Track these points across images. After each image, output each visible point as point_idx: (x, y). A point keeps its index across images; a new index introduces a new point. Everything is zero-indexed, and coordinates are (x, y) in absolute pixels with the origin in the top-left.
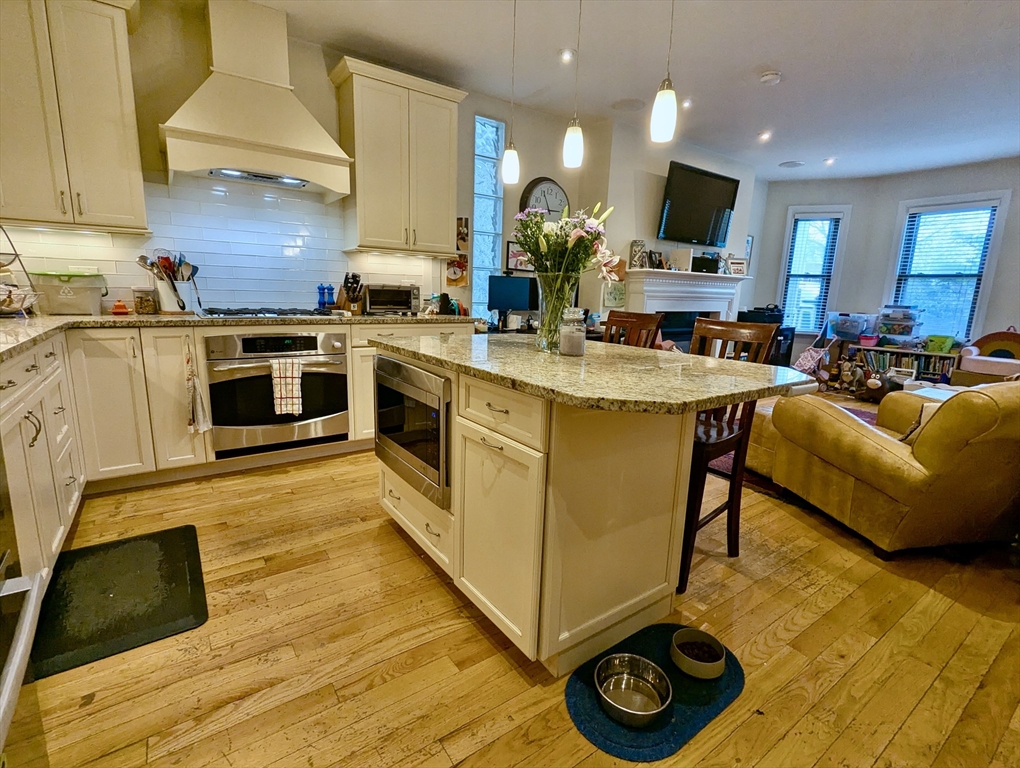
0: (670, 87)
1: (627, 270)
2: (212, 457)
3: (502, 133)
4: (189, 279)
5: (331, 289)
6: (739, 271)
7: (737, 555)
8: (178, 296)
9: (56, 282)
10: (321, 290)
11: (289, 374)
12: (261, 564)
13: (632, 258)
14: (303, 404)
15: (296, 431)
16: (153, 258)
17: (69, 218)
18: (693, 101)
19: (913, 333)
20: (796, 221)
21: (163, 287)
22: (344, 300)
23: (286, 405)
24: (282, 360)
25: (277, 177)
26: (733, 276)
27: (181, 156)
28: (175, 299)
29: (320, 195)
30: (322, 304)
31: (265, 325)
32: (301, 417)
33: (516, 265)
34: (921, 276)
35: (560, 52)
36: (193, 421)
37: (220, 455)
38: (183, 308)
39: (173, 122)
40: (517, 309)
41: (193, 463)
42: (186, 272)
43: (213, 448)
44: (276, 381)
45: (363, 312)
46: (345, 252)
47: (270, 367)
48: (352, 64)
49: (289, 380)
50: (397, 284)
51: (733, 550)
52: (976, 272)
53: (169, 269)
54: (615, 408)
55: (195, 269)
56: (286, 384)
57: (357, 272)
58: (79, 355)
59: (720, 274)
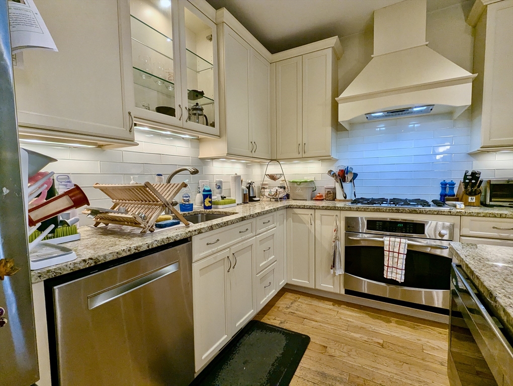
2: (343, 292)
4: (351, 181)
5: (452, 185)
8: (343, 191)
10: (444, 185)
11: (396, 250)
14: (405, 275)
16: (336, 170)
21: (338, 186)
22: (462, 193)
23: (392, 272)
24: (392, 239)
25: (407, 109)
28: (342, 193)
29: (449, 113)
30: (443, 196)
31: (383, 212)
32: (402, 284)
36: (333, 266)
37: (348, 292)
38: (345, 198)
39: (343, 95)
41: (332, 291)
43: (344, 287)
44: (386, 253)
45: (483, 204)
46: (469, 154)
47: (383, 242)
49: (396, 255)
53: (342, 176)
55: (355, 175)
56: (393, 257)
58: (290, 220)
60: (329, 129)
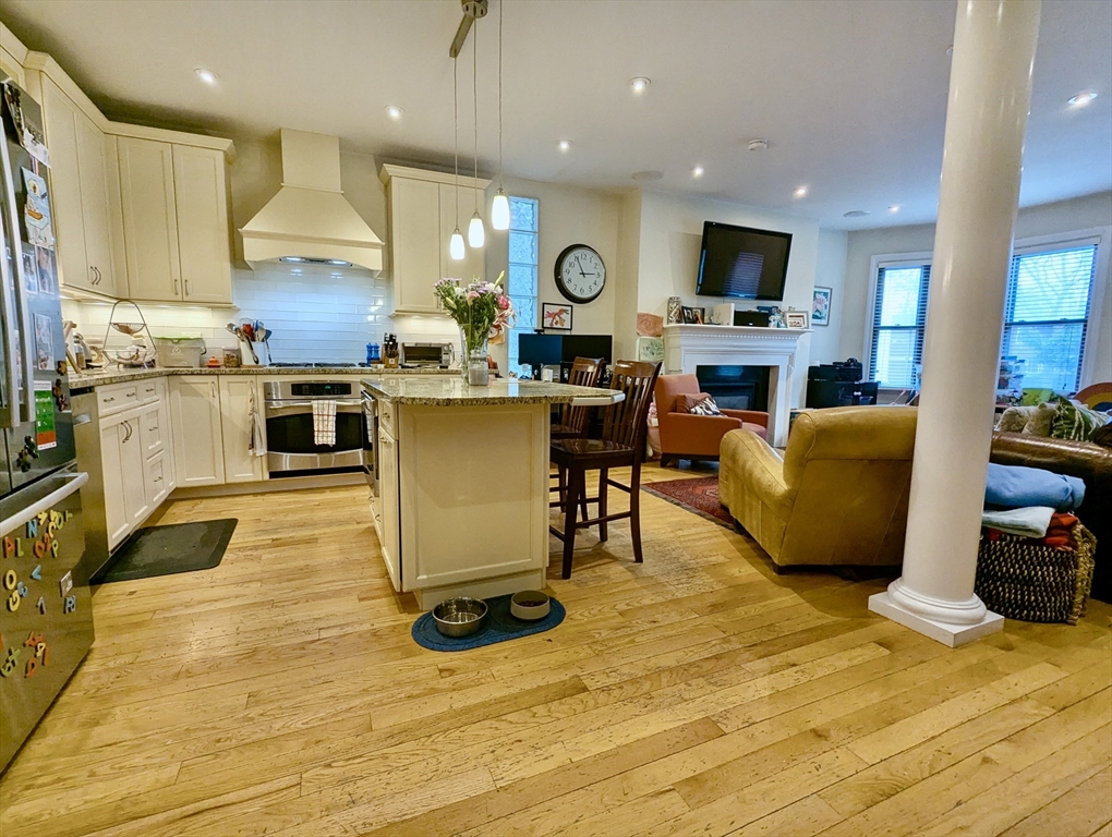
1: (665, 325)
2: (267, 477)
4: (263, 341)
5: (376, 348)
6: (798, 325)
8: (253, 353)
9: (170, 344)
10: (370, 348)
11: (325, 413)
13: (669, 315)
14: (336, 438)
15: (334, 459)
16: (239, 324)
17: (179, 298)
18: (705, 169)
19: (1010, 386)
20: (881, 271)
21: (244, 346)
22: (384, 355)
23: (323, 437)
24: (321, 402)
25: (328, 260)
26: (789, 328)
27: (253, 250)
28: (251, 356)
30: (369, 359)
31: (310, 374)
32: (335, 449)
33: (552, 324)
34: (1022, 323)
35: (558, 143)
36: (252, 446)
37: (273, 475)
38: (257, 362)
39: (249, 227)
40: (549, 362)
41: (252, 480)
42: (260, 335)
43: (269, 468)
44: (315, 417)
45: (401, 365)
46: (389, 316)
47: (311, 407)
48: (390, 169)
49: (325, 417)
50: (428, 342)
51: (639, 559)
52: (1083, 317)
53: (249, 333)
55: (268, 333)
56: (323, 420)
57: (394, 333)
58: (177, 393)
59: (772, 326)
60: (227, 265)
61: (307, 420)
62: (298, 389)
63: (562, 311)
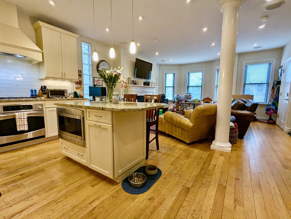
0: (133, 41)
1: (128, 85)
3: (90, 47)
5: (35, 91)
6: (155, 86)
7: (159, 149)
10: (32, 91)
11: (22, 117)
12: (20, 176)
13: (128, 82)
14: (28, 127)
18: (140, 44)
19: (191, 99)
20: (166, 74)
22: (41, 94)
23: (22, 127)
24: (19, 113)
25: (14, 55)
26: (153, 87)
29: (30, 61)
30: (32, 95)
31: (12, 102)
32: (28, 131)
33: (97, 84)
34: (191, 86)
35: (105, 29)
40: (98, 96)
44: (17, 120)
45: (48, 97)
46: (40, 79)
47: (15, 115)
48: (41, 23)
49: (23, 119)
50: (60, 89)
51: (158, 148)
52: (201, 85)
54: (128, 111)
56: (21, 121)
57: (45, 85)
59: (150, 86)
61: (13, 121)
62: (6, 109)
63: (99, 80)
